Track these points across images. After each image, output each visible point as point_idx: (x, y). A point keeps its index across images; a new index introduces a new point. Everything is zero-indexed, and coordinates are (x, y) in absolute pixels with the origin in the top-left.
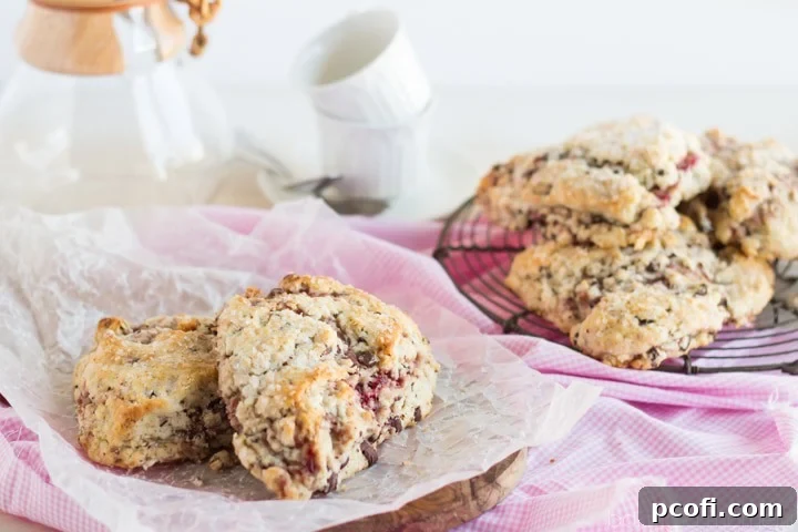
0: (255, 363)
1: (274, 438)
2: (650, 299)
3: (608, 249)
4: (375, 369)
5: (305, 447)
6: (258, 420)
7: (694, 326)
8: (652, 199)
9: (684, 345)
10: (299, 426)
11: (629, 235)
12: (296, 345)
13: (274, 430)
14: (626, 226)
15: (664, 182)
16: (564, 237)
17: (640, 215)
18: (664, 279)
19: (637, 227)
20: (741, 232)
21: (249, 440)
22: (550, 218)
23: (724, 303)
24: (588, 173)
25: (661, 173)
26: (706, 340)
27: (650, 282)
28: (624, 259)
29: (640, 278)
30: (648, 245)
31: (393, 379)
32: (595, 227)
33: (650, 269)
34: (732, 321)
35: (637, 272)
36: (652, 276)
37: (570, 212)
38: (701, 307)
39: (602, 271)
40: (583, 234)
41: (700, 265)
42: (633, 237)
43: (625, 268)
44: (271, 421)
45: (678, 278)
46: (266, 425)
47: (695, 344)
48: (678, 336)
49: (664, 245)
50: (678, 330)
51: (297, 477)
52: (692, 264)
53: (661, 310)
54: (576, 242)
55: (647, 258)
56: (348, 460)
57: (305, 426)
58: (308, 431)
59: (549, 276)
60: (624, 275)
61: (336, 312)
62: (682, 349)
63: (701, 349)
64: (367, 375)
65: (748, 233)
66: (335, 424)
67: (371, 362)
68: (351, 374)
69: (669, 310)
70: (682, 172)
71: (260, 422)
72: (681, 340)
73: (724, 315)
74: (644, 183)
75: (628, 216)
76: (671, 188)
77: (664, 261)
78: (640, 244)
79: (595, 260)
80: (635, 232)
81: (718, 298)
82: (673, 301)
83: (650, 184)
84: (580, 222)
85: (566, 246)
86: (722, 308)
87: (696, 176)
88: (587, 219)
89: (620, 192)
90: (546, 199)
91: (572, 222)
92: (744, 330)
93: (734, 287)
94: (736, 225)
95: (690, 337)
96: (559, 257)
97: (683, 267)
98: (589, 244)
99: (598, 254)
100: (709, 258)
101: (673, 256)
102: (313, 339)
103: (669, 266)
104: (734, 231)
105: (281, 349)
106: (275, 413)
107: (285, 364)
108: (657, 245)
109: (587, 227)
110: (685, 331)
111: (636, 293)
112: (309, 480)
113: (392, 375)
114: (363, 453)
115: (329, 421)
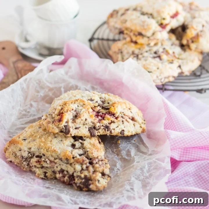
2: (152, 64)
3: (142, 45)
7: (166, 74)
8: (159, 28)
9: (162, 80)
11: (149, 40)
14: (148, 37)
15: (165, 22)
16: (128, 39)
17: (153, 34)
18: (159, 57)
19: (152, 38)
20: (190, 41)
22: (125, 32)
23: (180, 66)
24: (139, 17)
25: (164, 19)
26: (171, 79)
27: (154, 57)
28: (147, 48)
29: (152, 56)
30: (156, 44)
32: (138, 37)
33: (155, 53)
34: (182, 73)
35: (151, 54)
36: (155, 55)
37: (131, 31)
38: (170, 68)
39: (139, 52)
40: (134, 39)
41: (174, 53)
42: (150, 42)
43: (147, 52)
45: (164, 57)
47: (167, 80)
48: (160, 78)
49: (162, 45)
50: (160, 76)
52: (171, 52)
53: (155, 68)
54: (132, 41)
55: (155, 49)
59: (122, 52)
60: (146, 54)
62: (161, 82)
63: (169, 82)
64: (104, 111)
65: (193, 42)
69: (158, 68)
70: (172, 19)
72: (161, 79)
73: (179, 71)
74: (157, 22)
75: (149, 34)
76: (167, 25)
77: (161, 50)
78: (152, 44)
79: (137, 48)
80: (151, 40)
81: (177, 65)
82: (160, 65)
83: (160, 22)
84: (134, 34)
85: (129, 42)
86: (179, 68)
87: (177, 20)
88: (137, 33)
89: (147, 25)
90: (124, 25)
91: (132, 34)
92: (186, 76)
93: (185, 61)
94: (189, 39)
95: (165, 78)
96: (126, 46)
97: (167, 53)
98: (136, 43)
99: (138, 46)
100: (178, 50)
101: (164, 49)
103: (163, 52)
104: (188, 41)
108: (160, 44)
109: (136, 36)
110: (163, 76)
111: (148, 62)
112: (57, 123)
113: (115, 115)
114: (89, 130)
115: (76, 112)
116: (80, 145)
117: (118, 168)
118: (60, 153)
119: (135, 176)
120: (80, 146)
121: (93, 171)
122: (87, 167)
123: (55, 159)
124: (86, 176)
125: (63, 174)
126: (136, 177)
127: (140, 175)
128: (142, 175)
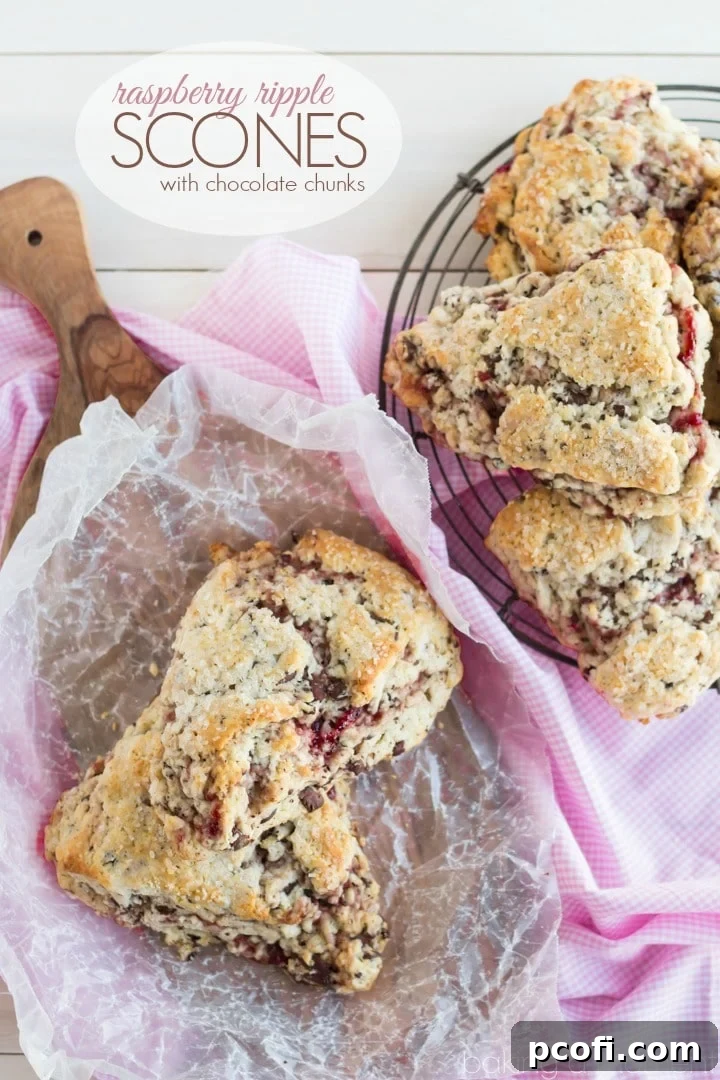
0: (199, 680)
1: (185, 781)
4: (345, 704)
5: (213, 804)
6: (178, 753)
10: (212, 778)
12: (255, 663)
13: (188, 773)
21: (165, 771)
31: (369, 713)
44: (190, 760)
46: (183, 764)
51: (197, 834)
56: (274, 813)
57: (217, 783)
58: (219, 789)
61: (329, 614)
64: (333, 708)
66: (262, 777)
67: (341, 696)
68: (305, 712)
71: (178, 757)
102: (278, 657)
105: (232, 667)
106: (194, 754)
107: (232, 687)
112: (207, 843)
113: (369, 710)
114: (302, 801)
115: (254, 775)
116: (282, 848)
117: (399, 863)
118: (232, 904)
119: (458, 928)
120: (281, 854)
121: (336, 931)
122: (317, 923)
123: (219, 916)
124: (316, 956)
125: (247, 944)
126: (460, 930)
127: (470, 922)
128: (478, 921)
